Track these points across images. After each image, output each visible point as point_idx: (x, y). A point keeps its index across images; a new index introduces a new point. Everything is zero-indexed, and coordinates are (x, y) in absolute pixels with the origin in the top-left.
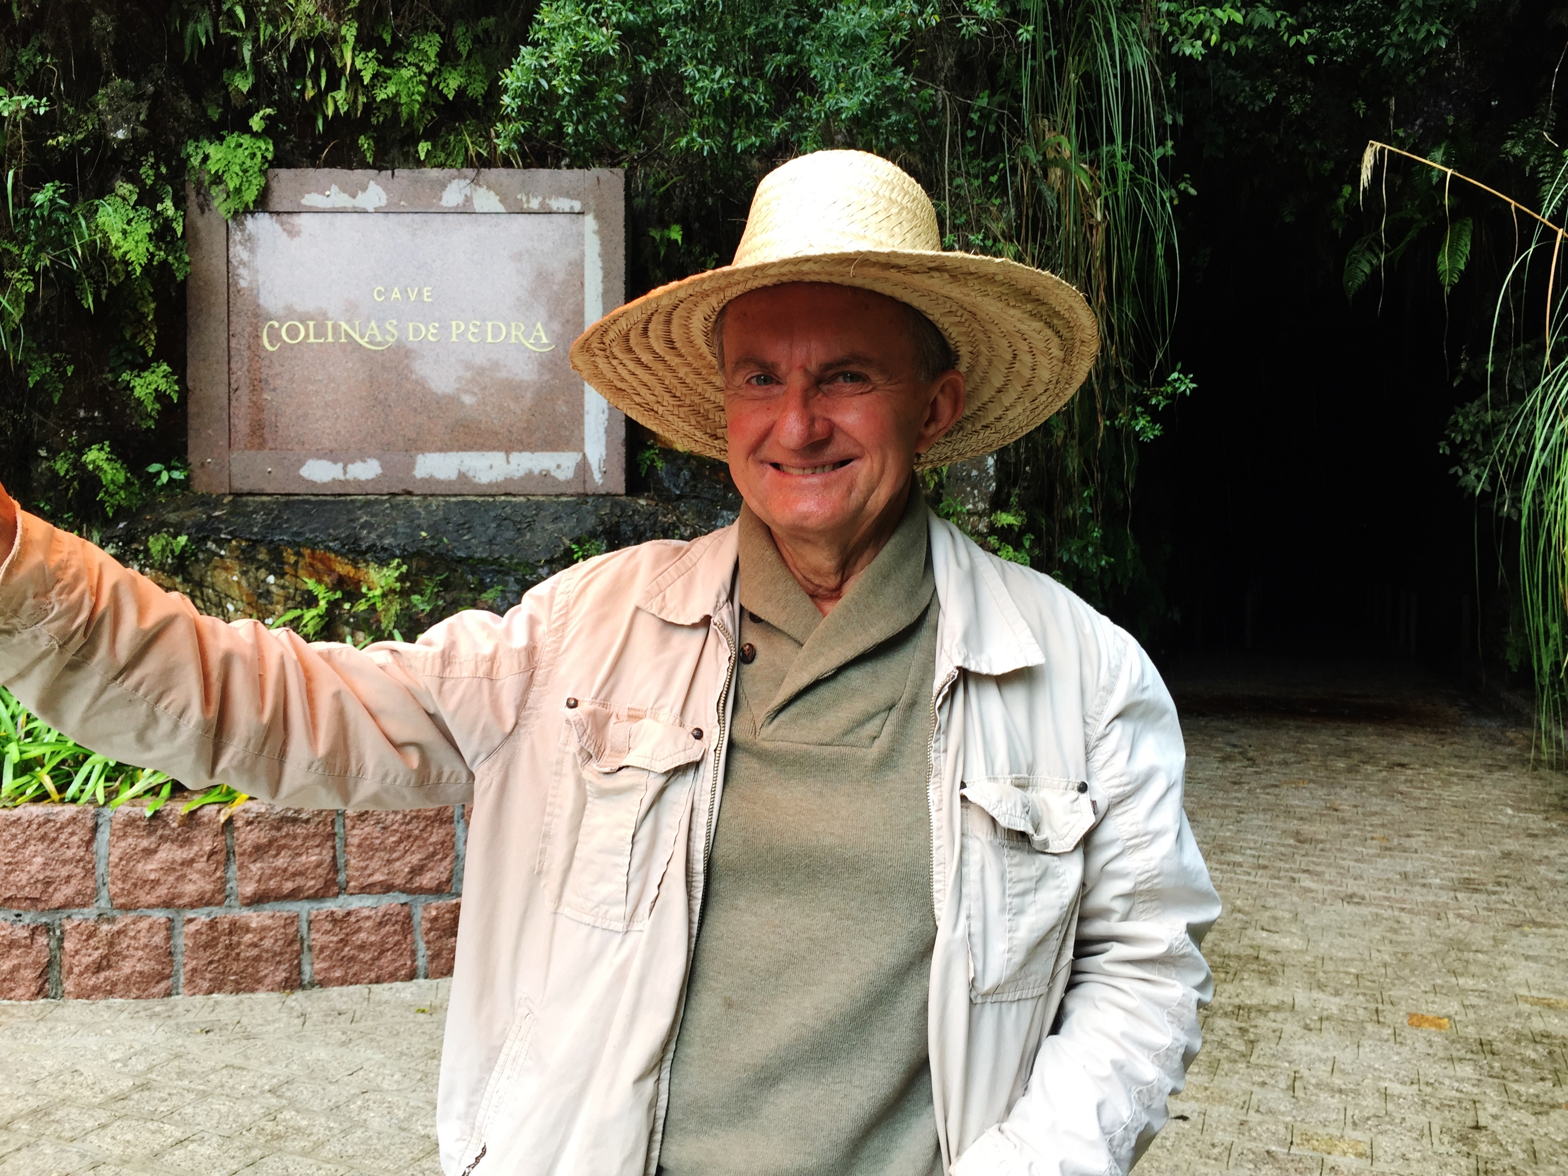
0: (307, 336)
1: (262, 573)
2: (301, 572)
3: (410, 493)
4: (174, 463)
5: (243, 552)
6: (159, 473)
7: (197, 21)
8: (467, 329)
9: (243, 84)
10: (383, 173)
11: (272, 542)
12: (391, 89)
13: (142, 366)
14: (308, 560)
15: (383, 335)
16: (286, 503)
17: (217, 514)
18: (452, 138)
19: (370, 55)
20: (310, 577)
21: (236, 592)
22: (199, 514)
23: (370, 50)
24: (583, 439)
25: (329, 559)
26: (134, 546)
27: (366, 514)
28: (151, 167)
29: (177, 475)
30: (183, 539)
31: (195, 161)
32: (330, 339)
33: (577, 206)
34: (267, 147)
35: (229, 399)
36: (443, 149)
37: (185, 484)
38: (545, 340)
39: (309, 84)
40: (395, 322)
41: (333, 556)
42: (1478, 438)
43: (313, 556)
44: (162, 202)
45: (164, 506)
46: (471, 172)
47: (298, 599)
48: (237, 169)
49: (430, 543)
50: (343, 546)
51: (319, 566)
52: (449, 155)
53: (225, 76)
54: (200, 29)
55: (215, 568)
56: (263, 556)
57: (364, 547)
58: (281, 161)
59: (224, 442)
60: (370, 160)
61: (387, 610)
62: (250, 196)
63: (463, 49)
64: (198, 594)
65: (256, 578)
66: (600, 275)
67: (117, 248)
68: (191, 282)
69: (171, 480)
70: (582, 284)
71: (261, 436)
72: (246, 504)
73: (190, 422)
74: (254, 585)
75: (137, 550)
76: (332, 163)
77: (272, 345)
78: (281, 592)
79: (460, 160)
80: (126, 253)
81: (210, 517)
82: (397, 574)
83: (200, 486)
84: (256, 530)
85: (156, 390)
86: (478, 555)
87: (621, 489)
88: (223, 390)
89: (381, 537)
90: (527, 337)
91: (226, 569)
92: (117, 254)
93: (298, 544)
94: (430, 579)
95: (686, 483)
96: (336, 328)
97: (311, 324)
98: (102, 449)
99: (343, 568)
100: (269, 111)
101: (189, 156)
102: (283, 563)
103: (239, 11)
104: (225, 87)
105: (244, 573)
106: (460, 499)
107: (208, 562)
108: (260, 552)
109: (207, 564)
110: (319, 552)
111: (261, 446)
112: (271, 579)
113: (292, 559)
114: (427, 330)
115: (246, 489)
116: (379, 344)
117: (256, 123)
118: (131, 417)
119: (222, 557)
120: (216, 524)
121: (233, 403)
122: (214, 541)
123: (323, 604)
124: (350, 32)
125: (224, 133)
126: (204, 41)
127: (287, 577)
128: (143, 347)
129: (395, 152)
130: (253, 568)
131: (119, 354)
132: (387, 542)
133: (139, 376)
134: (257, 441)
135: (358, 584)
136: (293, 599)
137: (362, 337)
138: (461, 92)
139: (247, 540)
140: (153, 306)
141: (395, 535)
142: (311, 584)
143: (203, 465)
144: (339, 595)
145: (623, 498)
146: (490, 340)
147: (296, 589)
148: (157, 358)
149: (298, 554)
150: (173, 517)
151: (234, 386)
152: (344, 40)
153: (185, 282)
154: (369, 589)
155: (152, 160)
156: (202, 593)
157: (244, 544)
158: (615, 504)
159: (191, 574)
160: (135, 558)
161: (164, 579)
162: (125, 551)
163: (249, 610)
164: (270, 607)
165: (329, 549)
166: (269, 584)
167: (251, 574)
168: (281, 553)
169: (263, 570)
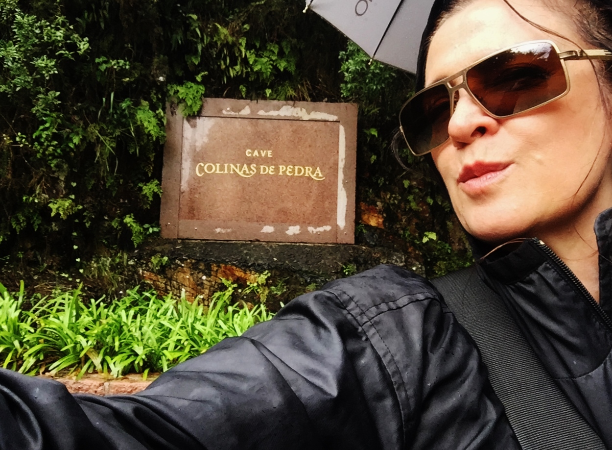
0: (216, 170)
2: (219, 275)
4: (154, 225)
5: (193, 265)
6: (148, 229)
7: (177, 34)
8: (286, 170)
9: (196, 61)
10: (253, 101)
11: (207, 260)
12: (259, 66)
13: (147, 181)
14: (223, 269)
15: (249, 171)
16: (206, 243)
17: (177, 247)
18: (280, 88)
19: (252, 52)
20: (223, 277)
21: (187, 283)
22: (169, 247)
23: (252, 50)
24: (336, 219)
25: (233, 269)
26: (142, 261)
27: (245, 249)
28: (155, 94)
29: (156, 229)
30: (166, 258)
31: (172, 93)
32: (226, 172)
33: (335, 118)
34: (202, 89)
36: (276, 93)
37: (159, 234)
38: (320, 175)
39: (222, 62)
40: (255, 165)
41: (234, 268)
43: (225, 267)
44: (158, 110)
46: (291, 102)
47: (216, 287)
48: (191, 97)
49: (280, 263)
50: (240, 264)
51: (228, 272)
52: (277, 95)
53: (187, 57)
54: (179, 38)
55: (179, 272)
56: (202, 267)
57: (250, 264)
58: (206, 95)
59: (176, 216)
60: (244, 96)
61: (263, 293)
62: (196, 109)
63: (286, 51)
64: (169, 283)
65: (197, 277)
66: (345, 148)
67: (147, 128)
69: (153, 231)
70: (338, 152)
71: (193, 213)
72: (189, 244)
73: (161, 206)
74: (196, 280)
75: (143, 263)
76: (228, 96)
77: (200, 173)
78: (209, 283)
79: (283, 97)
80: (149, 131)
81: (174, 248)
82: (266, 277)
83: (166, 235)
84: (198, 255)
85: (153, 191)
87: (353, 242)
88: (177, 193)
89: (256, 260)
90: (313, 174)
91: (184, 272)
92: (146, 131)
93: (218, 262)
94: (280, 280)
95: (377, 240)
96: (229, 168)
97: (218, 165)
98: (131, 217)
99: (239, 273)
100: (205, 73)
101: (168, 91)
102: (211, 270)
103: (198, 30)
104: (185, 62)
105: (192, 274)
106: (283, 244)
108: (201, 265)
109: (175, 270)
110: (229, 266)
111: (192, 218)
112: (204, 278)
113: (215, 269)
114: (269, 169)
115: (185, 237)
116: (248, 174)
117: (199, 78)
118: (140, 203)
119: (182, 267)
120: (179, 252)
121: (181, 198)
122: (179, 260)
123: (231, 290)
124: (243, 41)
125: (184, 81)
126: (180, 42)
127: (212, 277)
128: (147, 172)
129: (254, 93)
130: (196, 272)
131: (136, 175)
132: (260, 262)
133: (146, 185)
134: (191, 215)
135: (245, 281)
136: (214, 287)
137: (240, 171)
138: (285, 69)
139: (195, 260)
141: (262, 259)
142: (224, 280)
143: (166, 225)
144: (235, 285)
145: (355, 246)
146: (296, 174)
147: (216, 282)
148: (153, 178)
149: (219, 266)
150: (158, 248)
151: (182, 191)
152: (241, 44)
153: (163, 145)
154: (251, 283)
156: (171, 283)
157: (193, 261)
158: (354, 248)
159: (166, 274)
160: (141, 267)
161: (153, 277)
162: (137, 263)
163: (193, 292)
164: (202, 290)
165: (233, 265)
166: (203, 280)
167: (195, 275)
168: (211, 265)
169: (201, 274)
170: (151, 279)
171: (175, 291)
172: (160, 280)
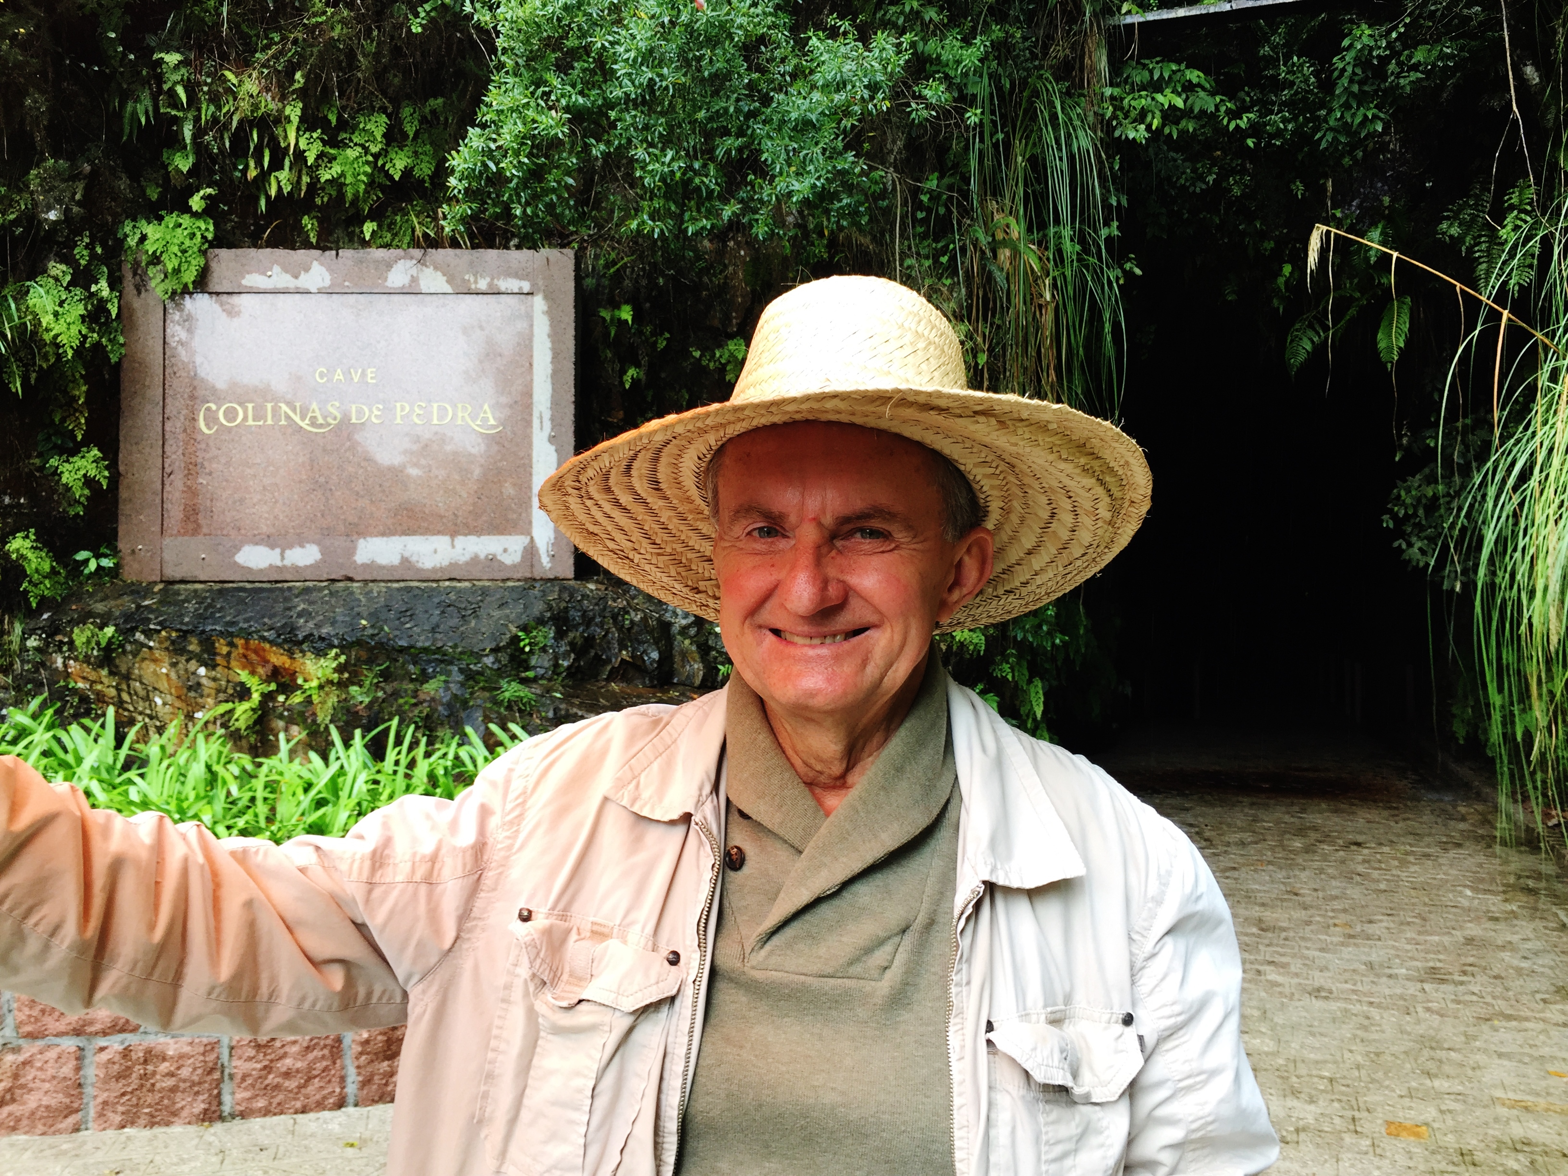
0: (245, 418)
1: (193, 665)
2: (233, 663)
3: (351, 579)
4: (103, 550)
5: (173, 643)
6: (86, 562)
7: (137, 100)
8: (412, 410)
9: (183, 163)
10: (327, 253)
11: (203, 632)
12: (336, 169)
13: (71, 450)
14: (241, 651)
15: (325, 418)
16: (221, 592)
17: (146, 603)
18: (398, 218)
19: (315, 135)
20: (243, 668)
21: (163, 685)
22: (128, 603)
23: (315, 131)
24: (530, 523)
25: (264, 650)
26: (58, 638)
27: (304, 601)
28: (86, 247)
29: (106, 563)
30: (110, 631)
31: (132, 241)
32: (270, 422)
33: (526, 286)
34: (207, 227)
35: (163, 484)
36: (390, 229)
37: (115, 572)
38: (492, 422)
39: (252, 164)
40: (337, 404)
41: (267, 646)
42: (1421, 512)
43: (247, 647)
44: (97, 283)
45: (91, 595)
46: (417, 253)
47: (230, 691)
48: (175, 249)
49: (370, 631)
50: (279, 636)
51: (253, 657)
52: (396, 235)
53: (165, 155)
54: (140, 109)
55: (144, 659)
56: (194, 646)
57: (300, 637)
58: (222, 241)
59: (156, 528)
60: (314, 240)
61: (323, 703)
62: (189, 276)
63: (410, 129)
64: (124, 687)
65: (186, 670)
66: (548, 356)
67: (48, 330)
68: (125, 365)
69: (99, 568)
70: (531, 365)
71: (196, 521)
72: (178, 593)
73: (121, 506)
74: (184, 677)
75: (61, 642)
76: (273, 243)
77: (209, 428)
78: (212, 684)
79: (407, 239)
80: (56, 336)
81: (139, 607)
82: (334, 665)
83: (130, 574)
84: (187, 619)
85: (85, 475)
86: (420, 644)
87: (570, 573)
88: (155, 474)
89: (318, 626)
90: (474, 419)
91: (155, 661)
92: (47, 337)
93: (231, 635)
94: (370, 669)
96: (276, 411)
97: (250, 406)
98: (27, 537)
99: (278, 658)
100: (209, 191)
101: (126, 236)
102: (215, 654)
103: (180, 91)
104: (165, 167)
105: (174, 665)
106: (402, 584)
107: (135, 654)
108: (191, 643)
109: (135, 656)
110: (254, 643)
111: (196, 530)
112: (202, 671)
113: (225, 650)
114: (371, 411)
115: (178, 576)
116: (321, 426)
117: (196, 202)
118: (59, 503)
119: (150, 648)
120: (145, 614)
121: (167, 488)
122: (143, 632)
123: (256, 697)
124: (294, 111)
125: (163, 213)
126: (143, 120)
127: (219, 669)
128: (73, 430)
129: (339, 232)
130: (183, 659)
131: (48, 439)
132: (325, 631)
133: (67, 461)
134: (191, 526)
135: (293, 675)
136: (225, 692)
137: (303, 418)
138: (407, 172)
139: (177, 630)
140: (84, 388)
141: (333, 623)
142: (244, 676)
143: (133, 552)
144: (273, 687)
145: (572, 583)
146: (435, 422)
147: (228, 681)
148: (87, 442)
149: (231, 644)
150: (100, 607)
151: (168, 470)
152: (288, 120)
153: (119, 364)
154: (306, 681)
155: (87, 240)
156: (129, 686)
157: (174, 634)
158: (563, 589)
159: (117, 667)
160: (60, 650)
161: (87, 670)
162: (47, 645)
163: (178, 704)
164: (200, 700)
165: (264, 639)
166: (199, 676)
167: (180, 666)
168: (213, 643)
169: (193, 662)
170: (84, 678)
171: (141, 703)
172: (106, 681)
